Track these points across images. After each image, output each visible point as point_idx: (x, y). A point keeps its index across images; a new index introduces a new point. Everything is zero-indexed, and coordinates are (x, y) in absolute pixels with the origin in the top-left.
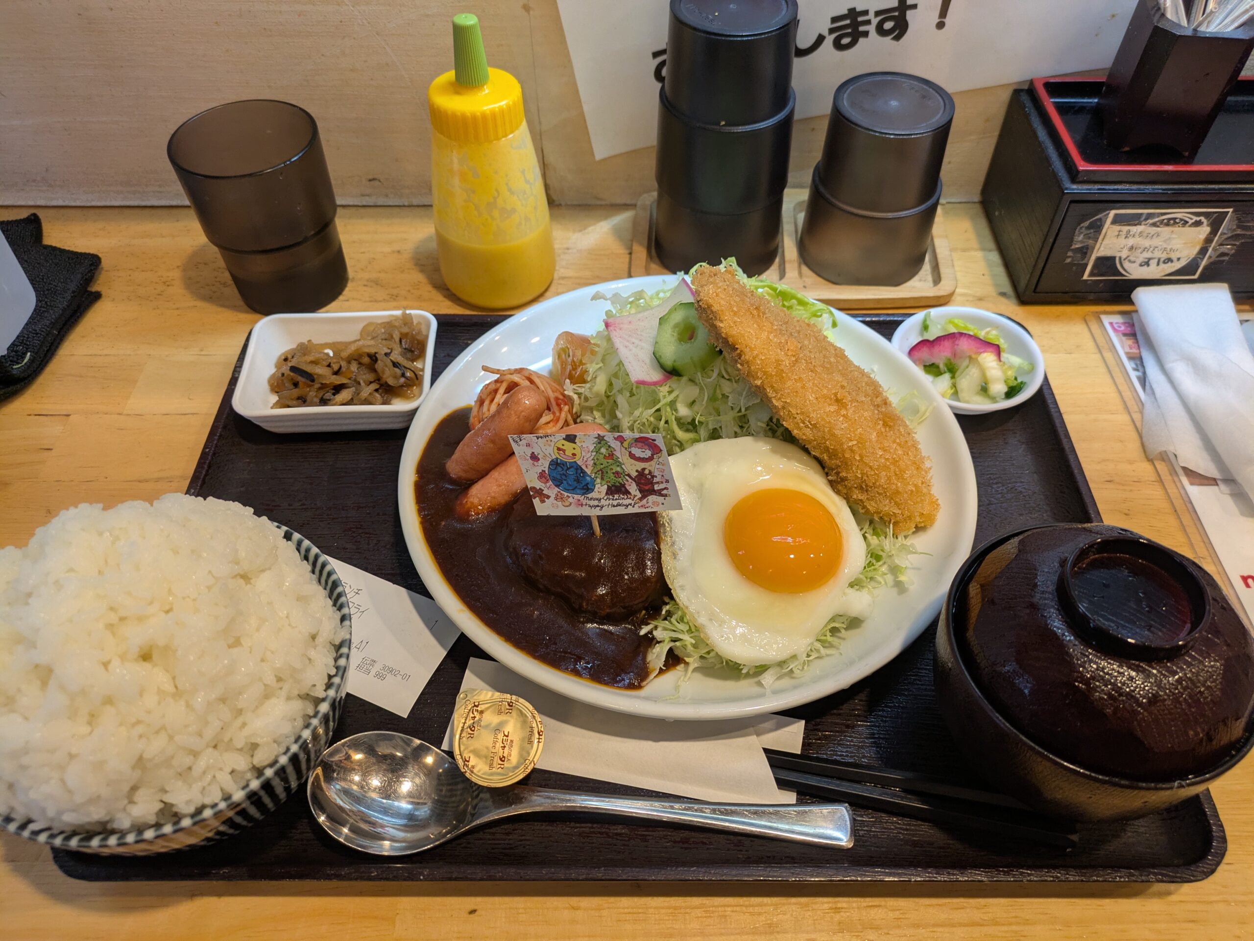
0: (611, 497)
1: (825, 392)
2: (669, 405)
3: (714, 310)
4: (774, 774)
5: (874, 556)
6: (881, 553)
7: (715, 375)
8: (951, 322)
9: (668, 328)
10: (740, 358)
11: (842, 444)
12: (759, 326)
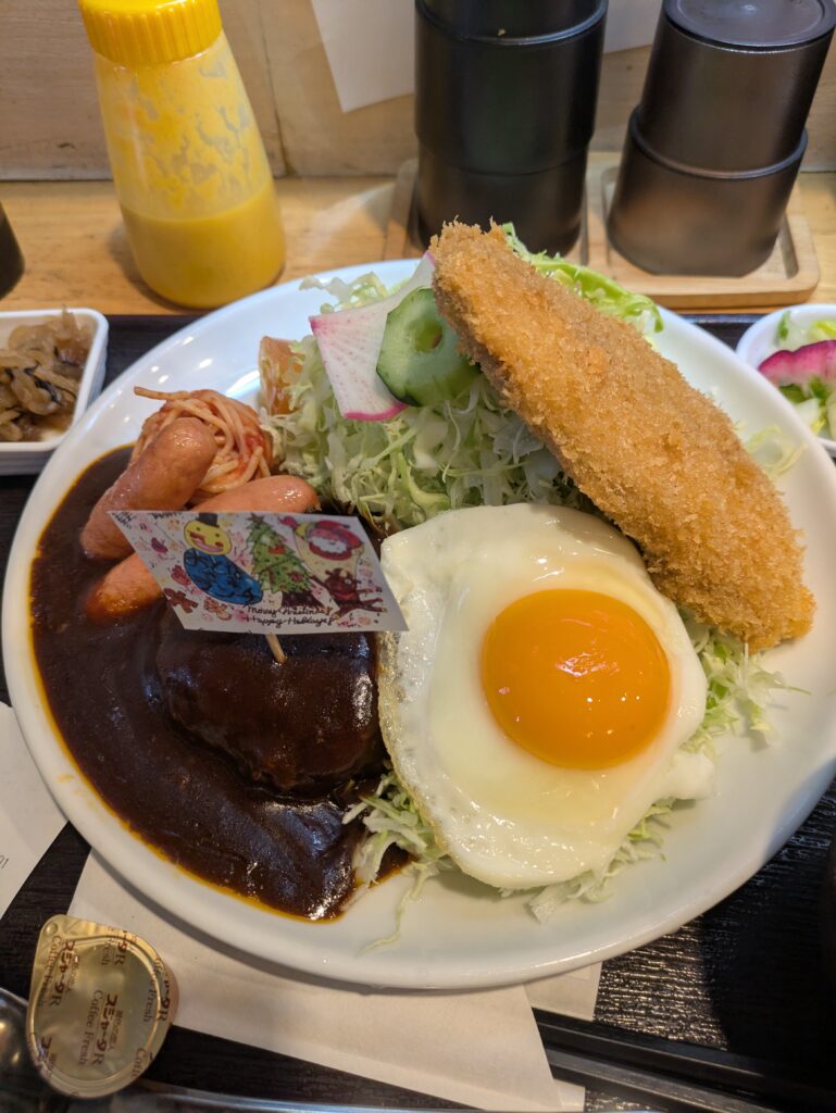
0: (291, 609)
1: (649, 434)
2: (403, 451)
3: (463, 296)
4: (549, 1057)
5: (717, 689)
6: (726, 684)
7: (472, 404)
8: (821, 326)
9: (400, 330)
10: (507, 379)
11: (673, 520)
12: (540, 324)
